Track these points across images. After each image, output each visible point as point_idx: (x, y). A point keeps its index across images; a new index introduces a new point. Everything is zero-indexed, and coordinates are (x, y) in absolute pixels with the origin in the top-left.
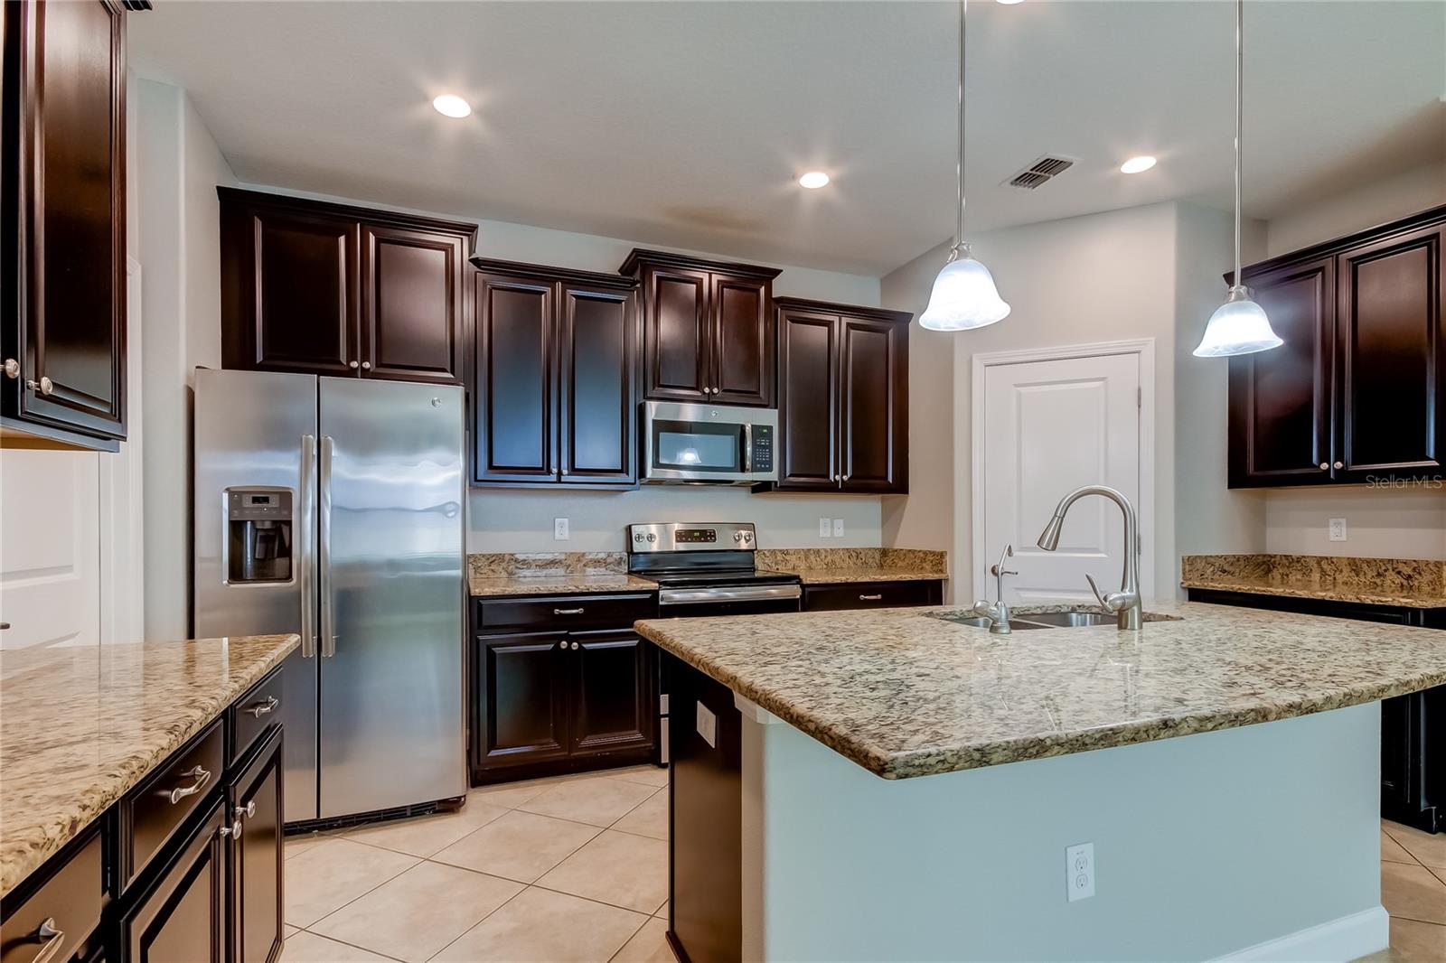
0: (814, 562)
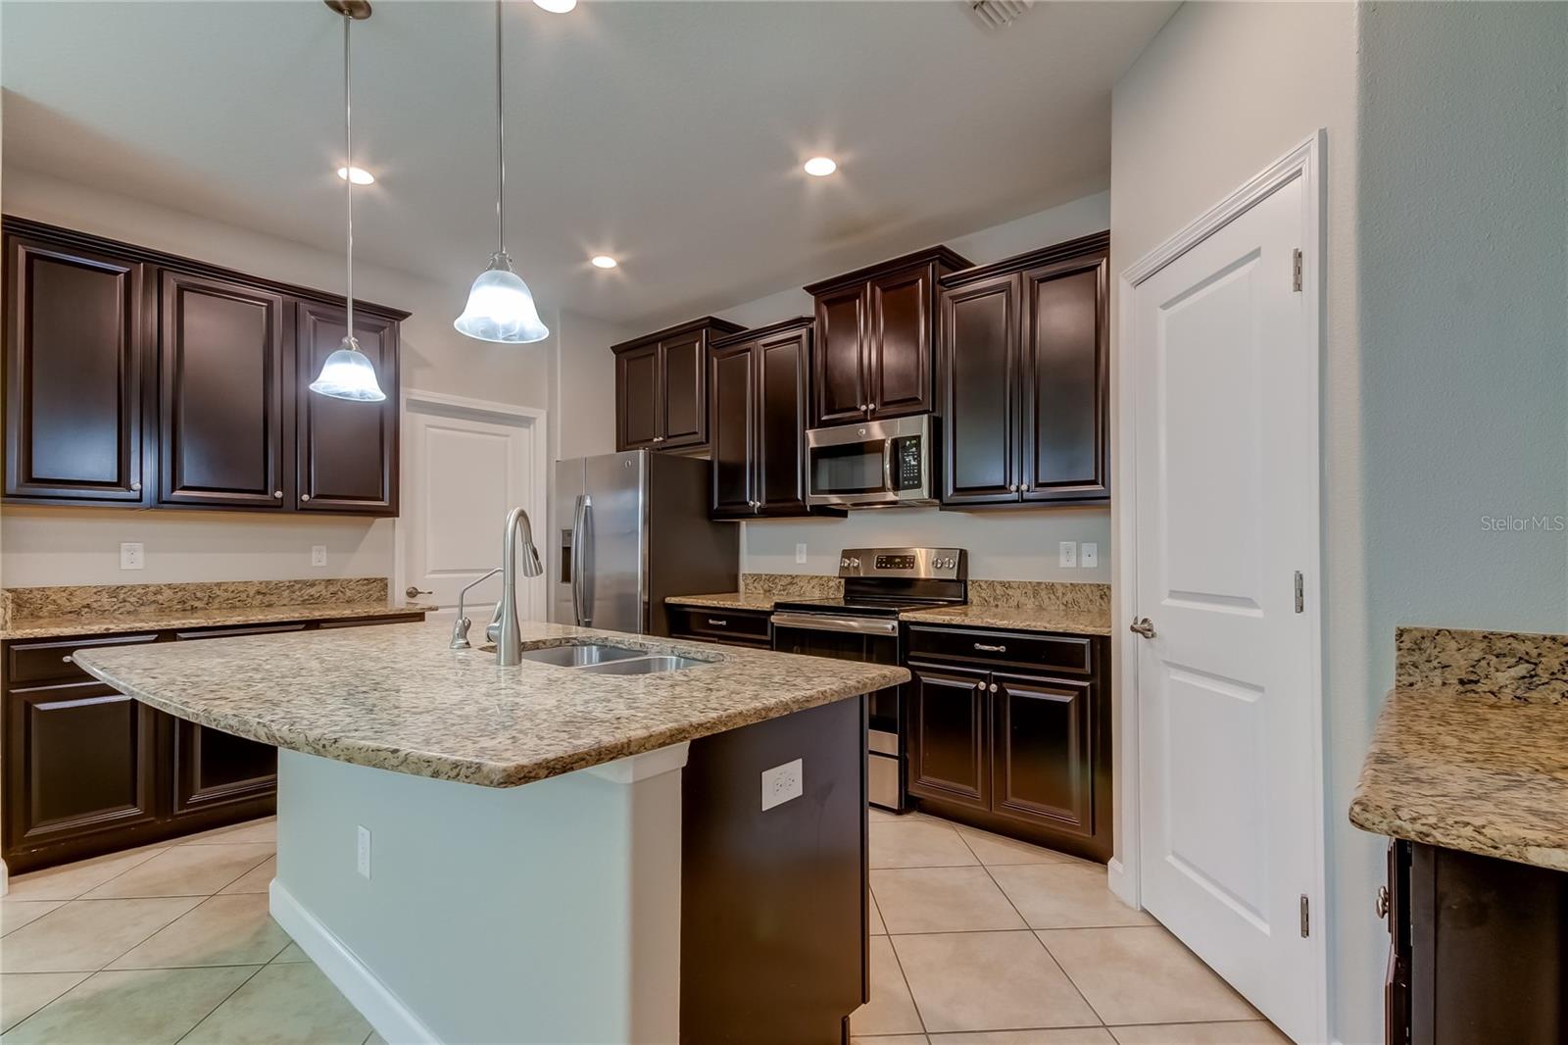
0: (1046, 601)
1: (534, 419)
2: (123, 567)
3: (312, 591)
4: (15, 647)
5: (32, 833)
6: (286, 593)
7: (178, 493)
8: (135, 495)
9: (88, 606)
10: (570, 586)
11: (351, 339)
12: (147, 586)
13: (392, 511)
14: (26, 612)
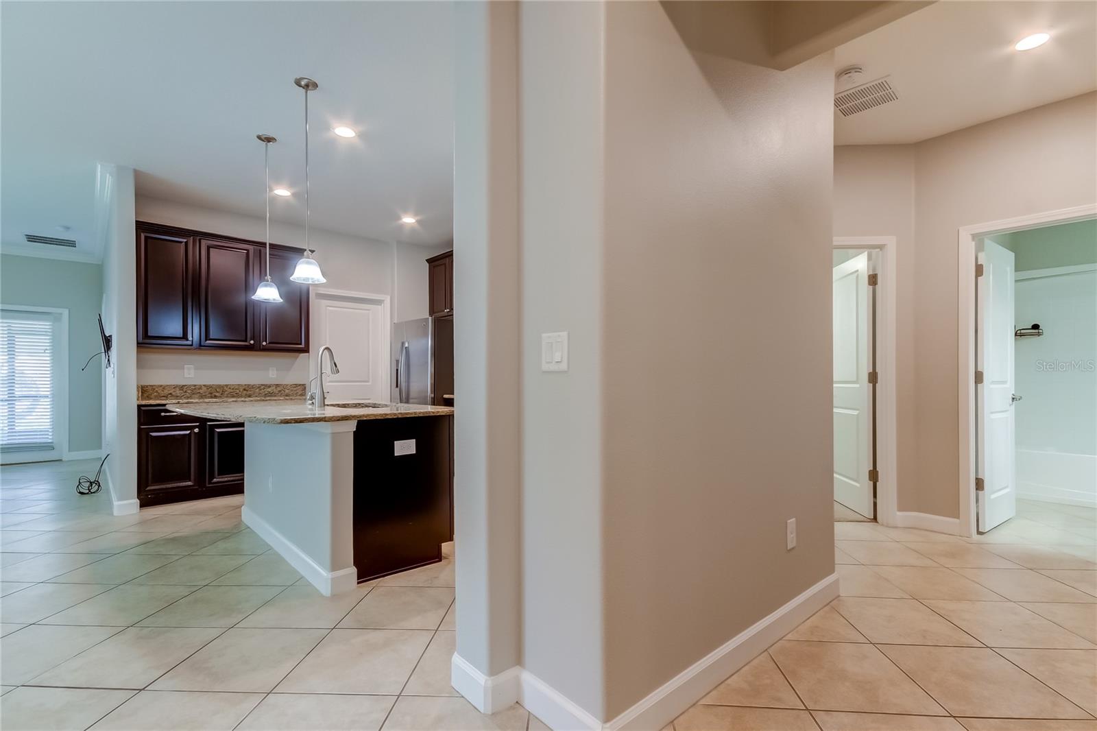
1: (383, 300)
2: (186, 376)
3: (269, 390)
4: (143, 408)
5: (148, 488)
6: (257, 390)
7: (208, 342)
8: (189, 343)
9: (171, 394)
10: (398, 389)
11: (269, 277)
12: (195, 386)
13: (306, 350)
14: (145, 395)
